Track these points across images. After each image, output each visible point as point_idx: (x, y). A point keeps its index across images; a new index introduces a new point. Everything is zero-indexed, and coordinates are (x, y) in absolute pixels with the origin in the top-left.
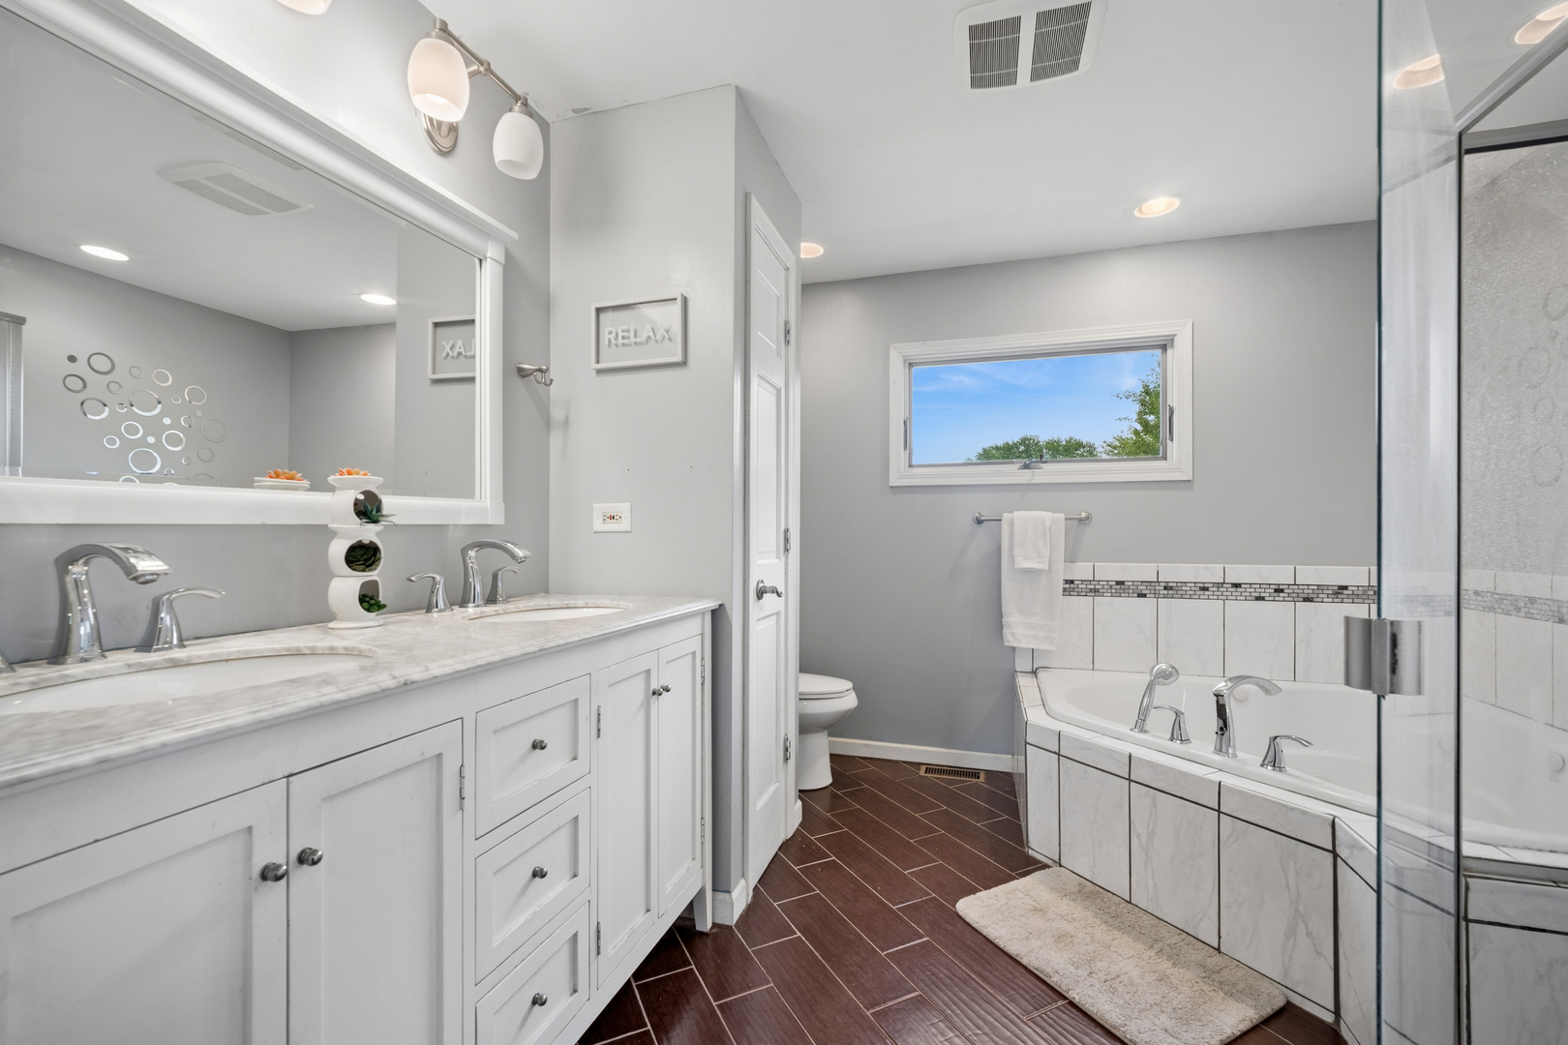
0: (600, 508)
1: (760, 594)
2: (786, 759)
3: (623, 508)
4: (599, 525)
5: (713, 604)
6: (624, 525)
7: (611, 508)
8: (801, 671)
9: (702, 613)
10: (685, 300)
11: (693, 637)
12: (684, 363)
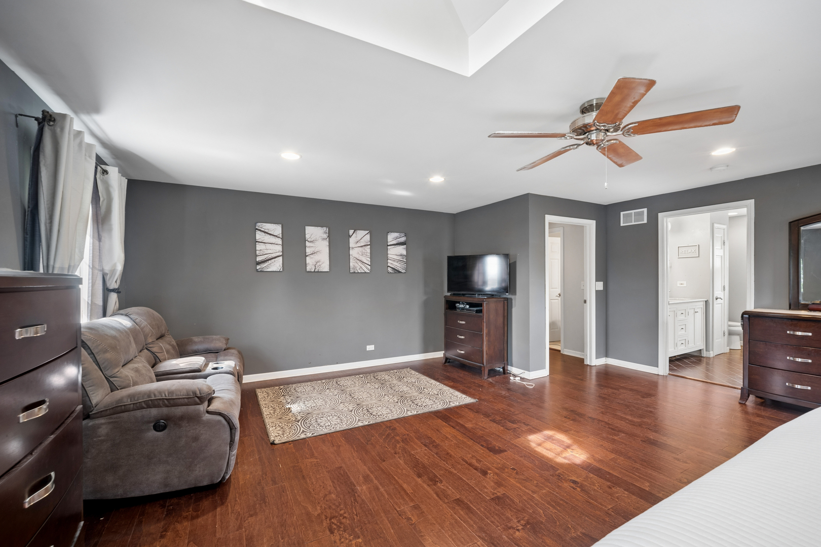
0: (679, 283)
1: (717, 299)
2: (724, 335)
3: (685, 282)
4: (679, 285)
5: (706, 300)
6: (685, 285)
7: (682, 282)
8: (729, 321)
9: (703, 301)
10: (699, 245)
11: (702, 305)
12: (699, 257)
